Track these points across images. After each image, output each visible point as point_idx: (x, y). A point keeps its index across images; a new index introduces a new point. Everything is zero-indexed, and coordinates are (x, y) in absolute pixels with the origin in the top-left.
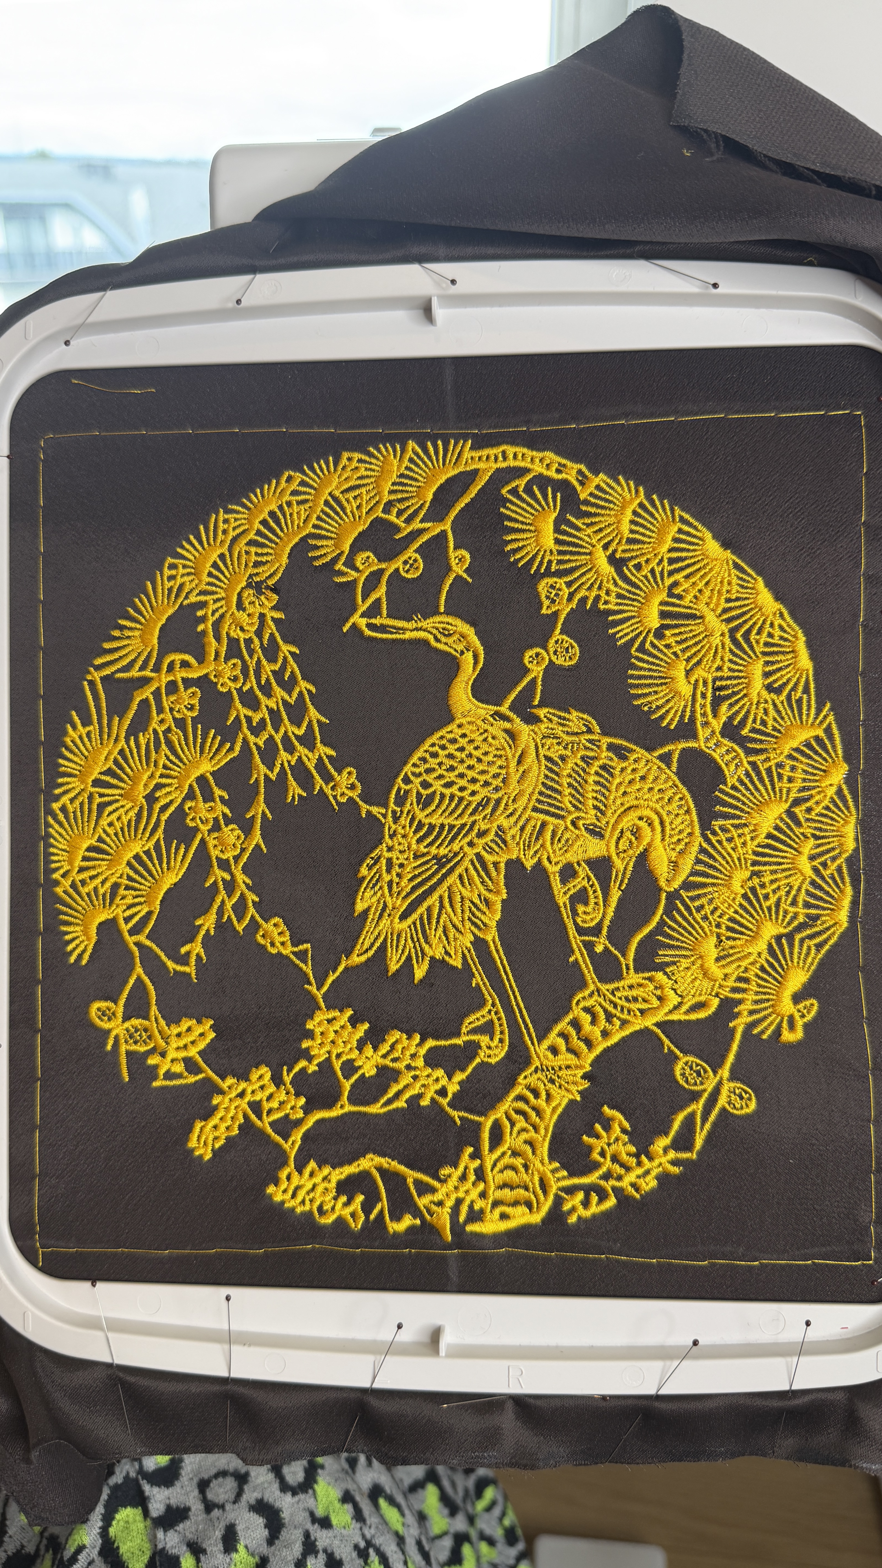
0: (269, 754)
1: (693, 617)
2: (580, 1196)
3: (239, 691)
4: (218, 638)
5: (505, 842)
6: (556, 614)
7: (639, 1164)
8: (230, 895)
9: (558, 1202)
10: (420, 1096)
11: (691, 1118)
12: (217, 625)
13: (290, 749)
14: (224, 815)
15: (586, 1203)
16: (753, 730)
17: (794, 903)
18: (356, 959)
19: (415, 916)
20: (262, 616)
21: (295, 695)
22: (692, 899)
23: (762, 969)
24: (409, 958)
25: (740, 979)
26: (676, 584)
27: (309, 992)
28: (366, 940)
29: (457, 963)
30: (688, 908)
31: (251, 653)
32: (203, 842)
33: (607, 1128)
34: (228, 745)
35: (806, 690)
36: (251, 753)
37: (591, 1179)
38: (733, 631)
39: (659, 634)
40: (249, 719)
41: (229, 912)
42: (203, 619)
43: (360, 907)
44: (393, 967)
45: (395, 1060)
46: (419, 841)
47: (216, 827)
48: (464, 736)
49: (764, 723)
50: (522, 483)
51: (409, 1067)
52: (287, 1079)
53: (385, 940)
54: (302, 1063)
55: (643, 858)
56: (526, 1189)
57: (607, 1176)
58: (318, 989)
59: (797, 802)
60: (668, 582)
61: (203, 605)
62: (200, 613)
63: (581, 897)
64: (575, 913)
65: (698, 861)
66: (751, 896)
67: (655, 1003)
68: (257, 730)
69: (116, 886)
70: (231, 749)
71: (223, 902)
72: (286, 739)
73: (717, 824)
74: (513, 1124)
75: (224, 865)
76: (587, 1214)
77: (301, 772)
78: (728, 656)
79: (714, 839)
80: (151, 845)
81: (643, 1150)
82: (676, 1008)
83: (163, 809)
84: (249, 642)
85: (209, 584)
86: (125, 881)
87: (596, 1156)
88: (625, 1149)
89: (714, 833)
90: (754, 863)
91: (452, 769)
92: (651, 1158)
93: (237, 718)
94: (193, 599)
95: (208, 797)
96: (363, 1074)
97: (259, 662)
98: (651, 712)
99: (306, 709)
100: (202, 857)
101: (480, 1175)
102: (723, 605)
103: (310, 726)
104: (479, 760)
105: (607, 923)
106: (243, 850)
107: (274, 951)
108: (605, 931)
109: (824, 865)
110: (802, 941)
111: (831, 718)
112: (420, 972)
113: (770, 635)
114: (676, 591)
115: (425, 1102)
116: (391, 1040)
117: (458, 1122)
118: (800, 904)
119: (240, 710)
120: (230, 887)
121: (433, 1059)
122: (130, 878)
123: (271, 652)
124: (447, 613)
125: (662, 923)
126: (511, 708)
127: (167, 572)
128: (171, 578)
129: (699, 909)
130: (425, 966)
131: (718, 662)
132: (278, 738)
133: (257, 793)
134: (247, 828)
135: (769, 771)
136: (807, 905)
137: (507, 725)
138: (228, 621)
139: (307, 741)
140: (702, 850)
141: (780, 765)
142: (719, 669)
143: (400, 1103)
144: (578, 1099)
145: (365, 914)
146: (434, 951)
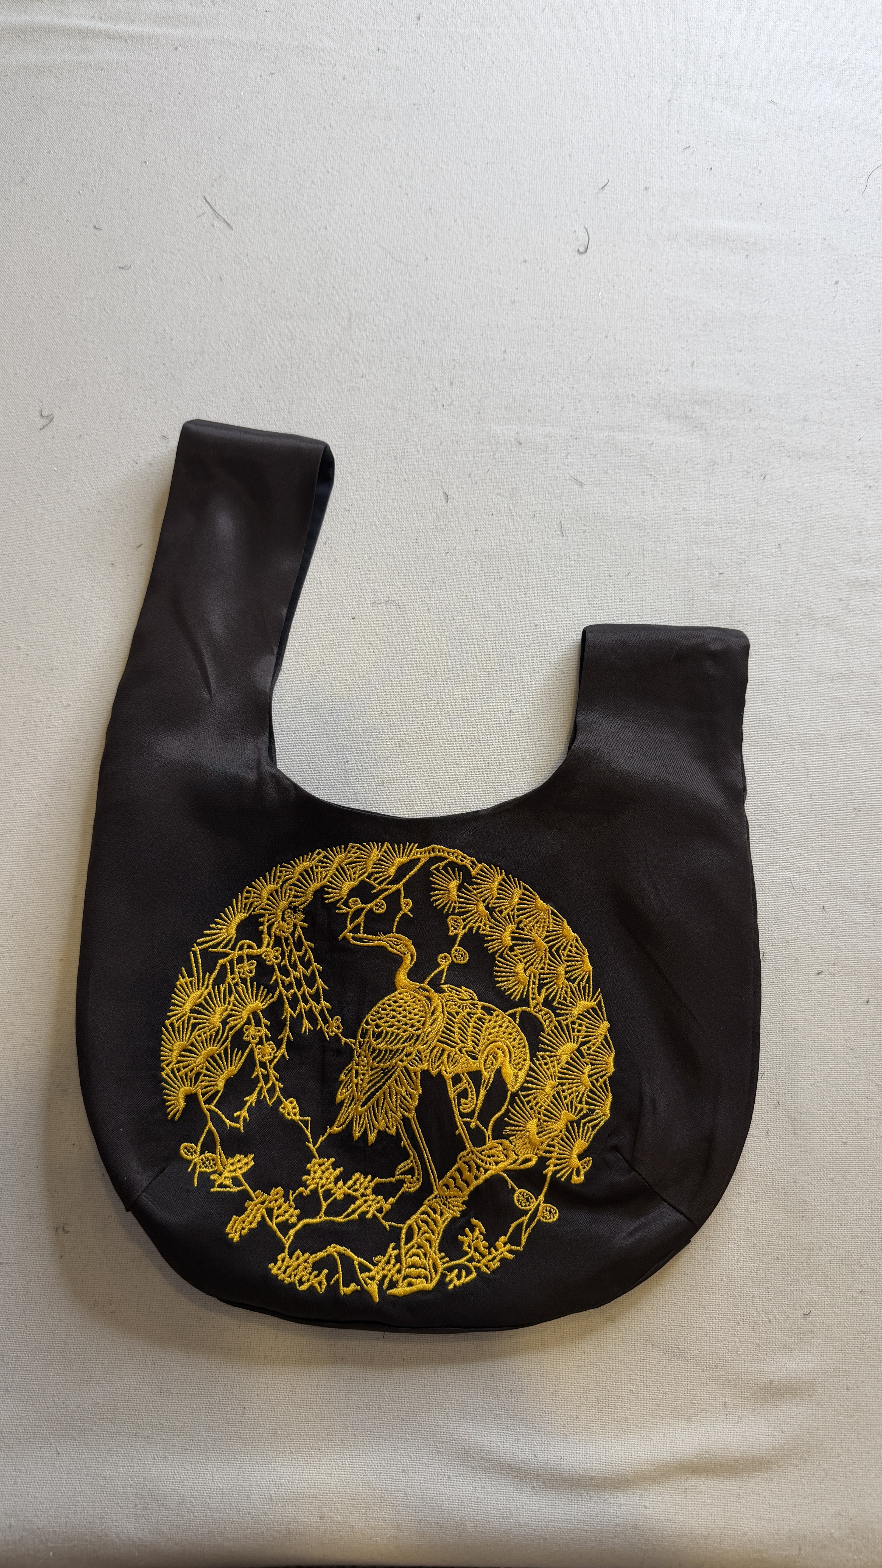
0: (294, 1003)
1: (530, 940)
2: (456, 1271)
3: (279, 965)
4: (269, 934)
5: (421, 1060)
6: (457, 935)
7: (490, 1253)
8: (266, 1083)
9: (444, 1276)
10: (367, 1212)
11: (520, 1226)
12: (270, 928)
13: (306, 1002)
14: (266, 1036)
15: (459, 1277)
16: (559, 1003)
17: (580, 1102)
18: (336, 1129)
19: (369, 1104)
20: (295, 926)
21: (310, 970)
22: (525, 1097)
23: (562, 1139)
24: (366, 1130)
25: (549, 1145)
26: (521, 922)
27: (308, 1148)
28: (341, 1118)
29: (393, 1131)
30: (522, 1102)
31: (288, 945)
32: (252, 1050)
33: (472, 1231)
34: (271, 995)
35: (588, 982)
36: (283, 1002)
37: (462, 1261)
38: (551, 948)
39: (512, 949)
40: (283, 982)
41: (265, 1093)
42: (262, 924)
43: (339, 1097)
44: (357, 1135)
45: (355, 1191)
47: (260, 1043)
48: (402, 999)
49: (565, 999)
50: (442, 864)
51: (363, 1195)
52: (292, 1198)
53: (353, 1118)
54: (301, 1189)
55: (499, 1072)
56: (425, 1268)
57: (471, 1260)
58: (314, 1146)
59: (583, 1044)
60: (517, 920)
61: (263, 916)
62: (261, 919)
63: (464, 1094)
64: (459, 1104)
65: (528, 1075)
66: (557, 1097)
67: (502, 1157)
68: (287, 988)
69: (199, 1074)
70: (273, 997)
71: (262, 1087)
72: (303, 995)
73: (539, 1054)
74: (419, 1229)
75: (263, 1065)
76: (458, 1283)
77: (310, 1015)
78: (547, 961)
79: (537, 1062)
80: (222, 1051)
81: (492, 1245)
82: (515, 1162)
83: (231, 1029)
84: (287, 939)
85: (267, 904)
86: (205, 1071)
87: (466, 1248)
88: (482, 1244)
89: (538, 1060)
90: (559, 1078)
91: (394, 1017)
92: (497, 1250)
93: (277, 980)
94: (257, 911)
95: (258, 1023)
96: (335, 1198)
97: (291, 951)
98: (505, 991)
99: (315, 981)
100: (251, 1059)
101: (398, 1259)
102: (545, 934)
103: (318, 989)
104: (410, 1013)
105: (477, 1110)
106: (275, 1057)
107: (289, 1117)
108: (476, 1114)
109: (597, 1080)
110: (585, 1124)
111: (600, 997)
112: (372, 1137)
113: (570, 951)
114: (521, 925)
115: (369, 1216)
116: (354, 1178)
117: (388, 1229)
118: (584, 1103)
119: (278, 976)
120: (266, 1078)
121: (377, 1190)
122: (208, 1070)
123: (299, 945)
124: (397, 932)
125: (508, 1110)
126: (428, 984)
127: (245, 894)
128: (247, 898)
129: (528, 1102)
130: (374, 1135)
131: (542, 965)
132: (299, 994)
133: (286, 1025)
134: (279, 1045)
135: (567, 1025)
136: (587, 1103)
137: (427, 993)
138: (275, 926)
139: (316, 997)
140: (531, 1069)
141: (573, 1023)
142: (543, 968)
143: (355, 1216)
144: (458, 1215)
145: (342, 1102)
146: (381, 1125)
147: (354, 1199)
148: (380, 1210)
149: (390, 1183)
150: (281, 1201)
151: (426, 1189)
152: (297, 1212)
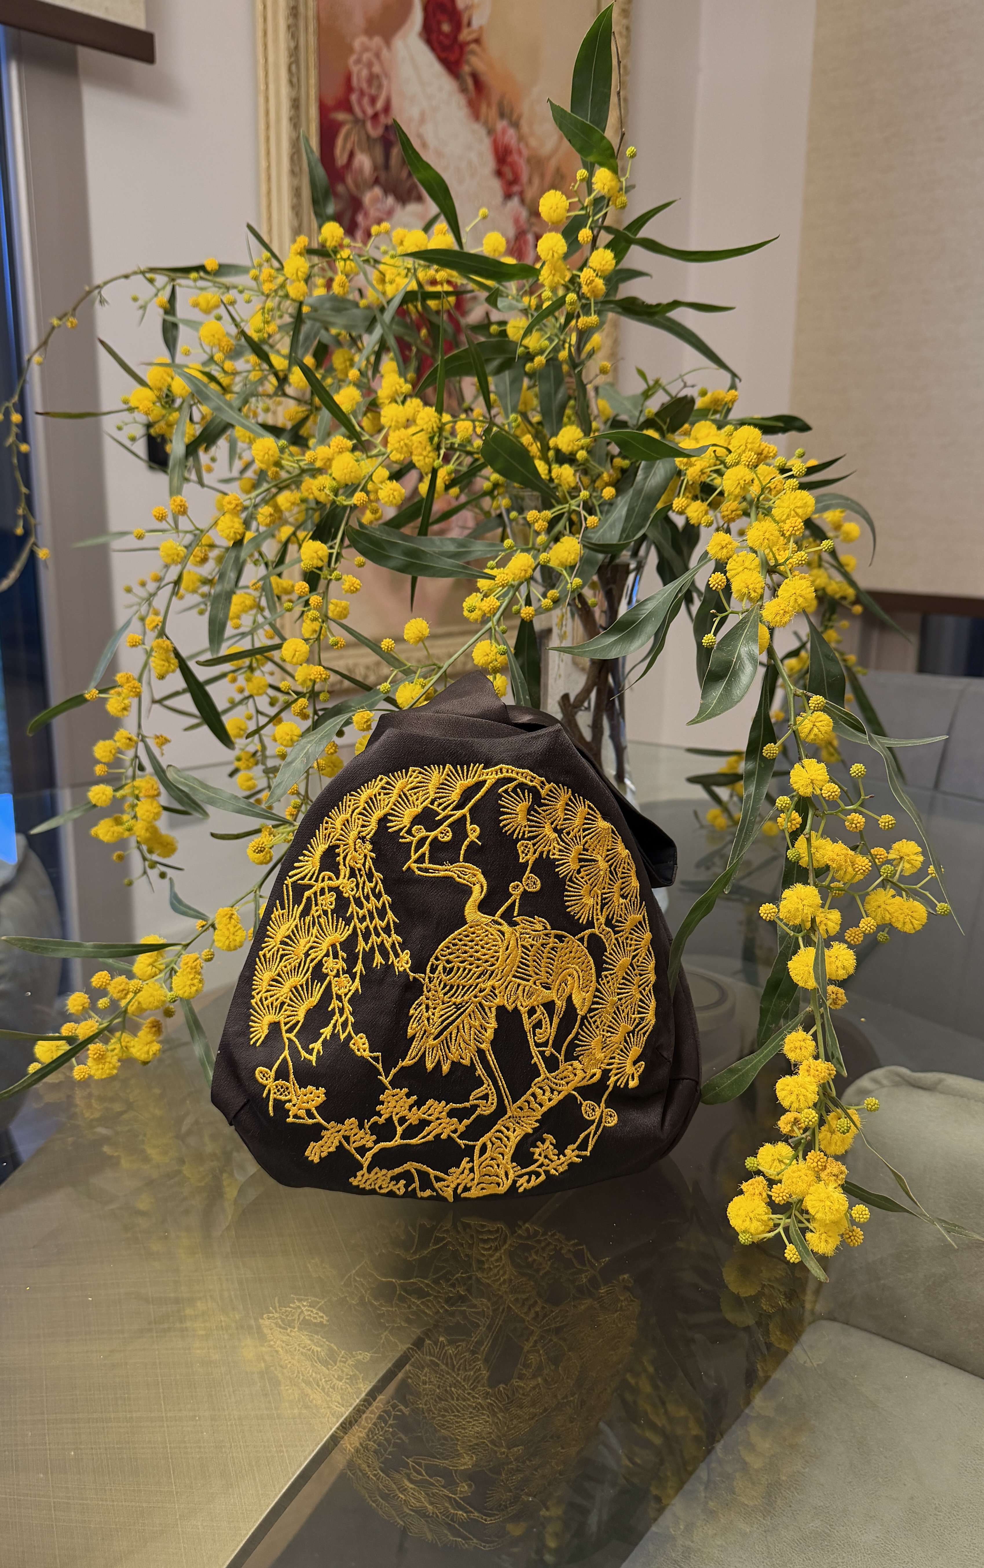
0: (366, 936)
1: (594, 861)
2: (527, 1177)
3: (354, 897)
4: (345, 865)
5: (496, 995)
6: (528, 861)
7: (559, 1159)
8: (340, 1016)
9: (515, 1181)
10: (442, 1133)
11: (587, 1135)
12: (345, 858)
13: (378, 935)
14: (343, 968)
15: (529, 1181)
18: (407, 1062)
19: (442, 1037)
20: (366, 856)
21: (381, 902)
22: (592, 1017)
23: (621, 1050)
24: (439, 1061)
25: (611, 1058)
26: (586, 843)
27: (381, 1081)
28: (413, 1051)
29: (467, 1061)
32: (330, 983)
33: (544, 1143)
34: (347, 927)
36: (357, 936)
37: (533, 1168)
39: (579, 871)
40: (357, 913)
41: (338, 1027)
42: (338, 855)
43: (410, 1032)
44: (430, 1066)
45: (430, 1115)
46: (445, 994)
47: (337, 975)
48: (473, 933)
50: (511, 786)
51: (437, 1119)
52: (367, 1126)
53: (425, 1051)
54: (376, 1118)
55: (570, 998)
56: (497, 1176)
57: (541, 1166)
58: (386, 1079)
60: (583, 842)
61: (339, 846)
62: (337, 850)
63: (538, 1025)
64: (535, 1034)
68: (362, 920)
69: (283, 1004)
70: (349, 929)
71: (337, 1021)
72: (375, 928)
73: (603, 974)
74: (493, 1144)
75: (339, 998)
76: (529, 1186)
77: (382, 948)
78: (608, 881)
79: (602, 982)
80: (304, 981)
81: (562, 1152)
82: (583, 1079)
83: (312, 961)
84: (359, 869)
85: (341, 835)
86: (288, 1001)
87: (537, 1157)
88: (552, 1152)
92: (566, 1156)
93: (352, 912)
94: (335, 842)
95: (336, 956)
96: (411, 1124)
97: (364, 883)
98: (574, 916)
99: (386, 913)
100: (328, 992)
101: (472, 1170)
103: (388, 923)
104: (483, 947)
105: (552, 1038)
106: (350, 990)
107: (359, 1053)
108: (550, 1043)
110: (638, 1032)
112: (445, 1069)
114: (586, 847)
115: (444, 1136)
116: (429, 1104)
117: (463, 1147)
119: (353, 908)
120: (342, 1011)
121: (451, 1114)
122: (291, 1000)
125: (578, 1033)
126: (501, 918)
127: (325, 825)
128: (326, 828)
129: (595, 1022)
130: (448, 1065)
131: (603, 885)
132: (371, 927)
133: (359, 958)
134: (353, 978)
137: (499, 927)
138: (349, 857)
142: (604, 888)
143: (430, 1138)
144: (530, 1131)
145: (413, 1037)
146: (454, 1056)
147: (428, 1123)
148: (455, 1131)
149: (465, 1108)
150: (356, 1130)
151: (501, 1110)
152: (374, 1137)
